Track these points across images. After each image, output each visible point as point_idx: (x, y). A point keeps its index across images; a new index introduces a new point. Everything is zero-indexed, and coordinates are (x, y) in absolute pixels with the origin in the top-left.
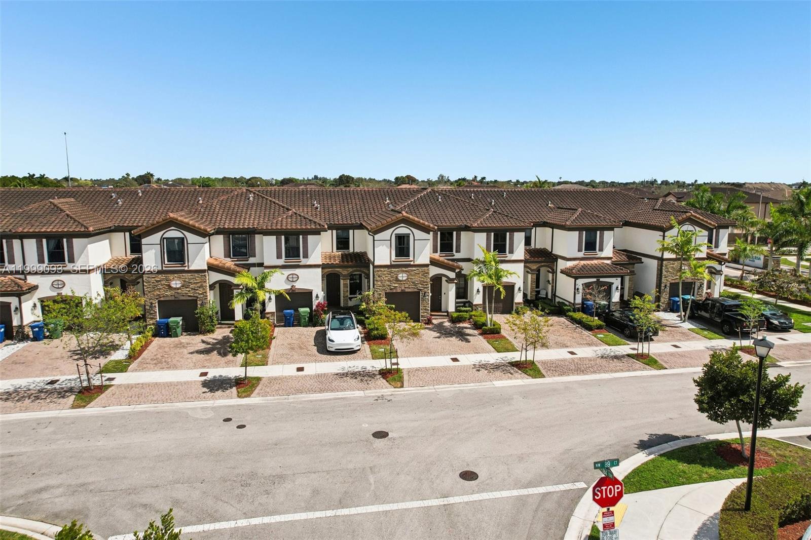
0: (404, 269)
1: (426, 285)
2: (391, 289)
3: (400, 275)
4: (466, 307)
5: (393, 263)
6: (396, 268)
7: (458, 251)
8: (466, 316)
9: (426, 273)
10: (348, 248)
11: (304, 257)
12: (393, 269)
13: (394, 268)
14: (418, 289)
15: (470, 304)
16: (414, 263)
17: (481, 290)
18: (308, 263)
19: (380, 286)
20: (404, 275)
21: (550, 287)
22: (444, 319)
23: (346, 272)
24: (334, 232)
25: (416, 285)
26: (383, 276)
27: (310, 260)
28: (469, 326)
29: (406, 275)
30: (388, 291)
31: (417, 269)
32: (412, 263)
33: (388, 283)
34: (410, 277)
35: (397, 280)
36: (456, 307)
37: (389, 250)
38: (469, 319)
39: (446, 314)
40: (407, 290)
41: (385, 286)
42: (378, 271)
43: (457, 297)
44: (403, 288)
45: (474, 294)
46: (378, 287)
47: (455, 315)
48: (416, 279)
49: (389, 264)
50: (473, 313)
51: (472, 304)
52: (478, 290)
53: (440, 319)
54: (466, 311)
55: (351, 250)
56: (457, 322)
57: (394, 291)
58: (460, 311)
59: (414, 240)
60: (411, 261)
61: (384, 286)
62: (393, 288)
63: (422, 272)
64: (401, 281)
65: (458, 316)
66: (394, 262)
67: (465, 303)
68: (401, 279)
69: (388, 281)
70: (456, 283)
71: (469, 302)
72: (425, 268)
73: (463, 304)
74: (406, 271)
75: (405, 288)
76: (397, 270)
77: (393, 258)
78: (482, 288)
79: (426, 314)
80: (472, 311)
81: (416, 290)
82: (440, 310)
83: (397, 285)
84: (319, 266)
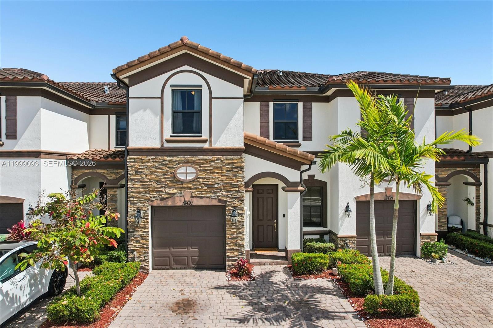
0: (189, 158)
1: (238, 192)
2: (162, 199)
3: (182, 170)
4: (324, 242)
5: (166, 145)
6: (173, 156)
7: (307, 137)
8: (322, 261)
9: (237, 168)
11: (8, 137)
12: (166, 158)
13: (168, 156)
14: (220, 201)
15: (332, 236)
16: (211, 145)
17: (353, 207)
18: (17, 149)
19: (139, 192)
20: (190, 170)
21: (472, 210)
22: (278, 264)
23: (113, 175)
24: (113, 117)
25: (215, 193)
26: (147, 172)
28: (330, 285)
29: (195, 171)
30: (155, 204)
31: (218, 159)
32: (206, 146)
33: (155, 185)
34: (202, 174)
35: (175, 181)
36: (304, 242)
37: (159, 118)
38: (330, 268)
39: (283, 254)
40: (196, 202)
41: (149, 193)
42: (135, 161)
43: (306, 223)
44: (188, 198)
45: (339, 217)
46: (136, 195)
47: (300, 257)
48: (216, 179)
49: (158, 145)
50: (339, 254)
51: (336, 235)
52: (347, 207)
53: (270, 264)
54: (325, 251)
56: (303, 274)
57: (170, 203)
58: (311, 250)
59: (211, 98)
60: (205, 141)
61: (146, 192)
62: (166, 196)
63: (228, 164)
64: (183, 182)
65: (305, 260)
66: (168, 141)
67: (322, 234)
68: (182, 177)
69: (157, 182)
70: (301, 192)
71: (330, 232)
72: (235, 157)
73: (318, 237)
74: (194, 162)
75: (192, 197)
76: (175, 158)
77: (168, 133)
78: (355, 204)
79: (236, 253)
80: (335, 250)
81: (215, 202)
82: (275, 246)
83: (175, 191)
84: (37, 154)
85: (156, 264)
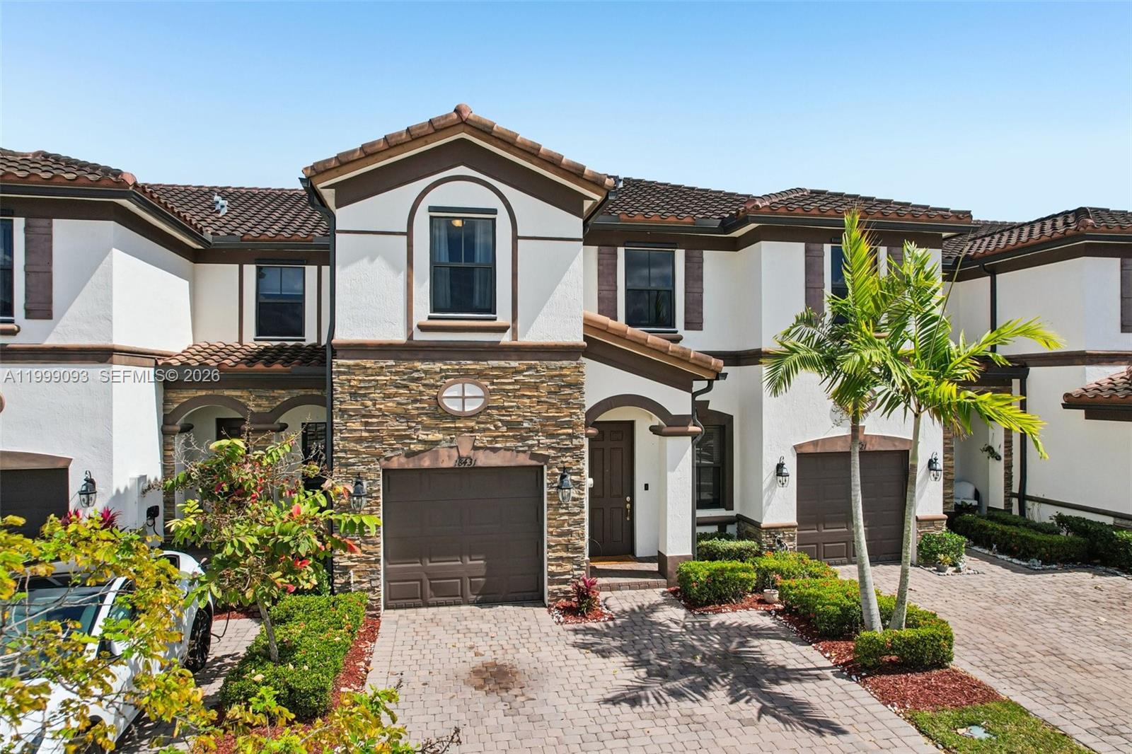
0: (469, 365)
1: (571, 436)
2: (411, 454)
3: (454, 391)
4: (729, 538)
5: (419, 336)
6: (434, 360)
7: (694, 322)
8: (743, 575)
9: (569, 386)
10: (300, 331)
11: (29, 314)
12: (418, 365)
13: (423, 360)
14: (534, 456)
15: (747, 527)
16: (515, 337)
17: (791, 467)
18: (52, 341)
19: (360, 440)
20: (472, 390)
22: (648, 586)
23: (264, 402)
24: (250, 271)
25: (523, 439)
26: (377, 395)
27: (58, 328)
28: (767, 622)
29: (481, 393)
30: (394, 464)
31: (529, 368)
32: (505, 339)
33: (394, 424)
34: (498, 400)
35: (439, 414)
36: (697, 538)
37: (402, 277)
38: (758, 589)
39: (654, 567)
40: (483, 459)
41: (381, 440)
42: (350, 370)
43: (700, 500)
44: (465, 451)
45: (765, 487)
46: (352, 445)
47: (703, 569)
48: (526, 409)
49: (401, 338)
50: (769, 561)
51: (757, 525)
52: (780, 466)
53: (630, 587)
54: (740, 555)
55: (310, 338)
56: (708, 603)
57: (426, 463)
58: (712, 555)
59: (516, 238)
60: (502, 329)
61: (374, 439)
62: (420, 447)
63: (552, 377)
64: (455, 417)
65: (713, 576)
66: (423, 328)
67: (722, 524)
68: (454, 407)
69: (397, 416)
70: (694, 436)
72: (565, 363)
73: (714, 529)
74: (480, 374)
75: (475, 448)
76: (438, 366)
77: (422, 312)
78: (795, 459)
79: (568, 567)
80: (759, 554)
81: (524, 460)
82: (628, 551)
83: (439, 436)
84: (103, 355)
85: (393, 597)
